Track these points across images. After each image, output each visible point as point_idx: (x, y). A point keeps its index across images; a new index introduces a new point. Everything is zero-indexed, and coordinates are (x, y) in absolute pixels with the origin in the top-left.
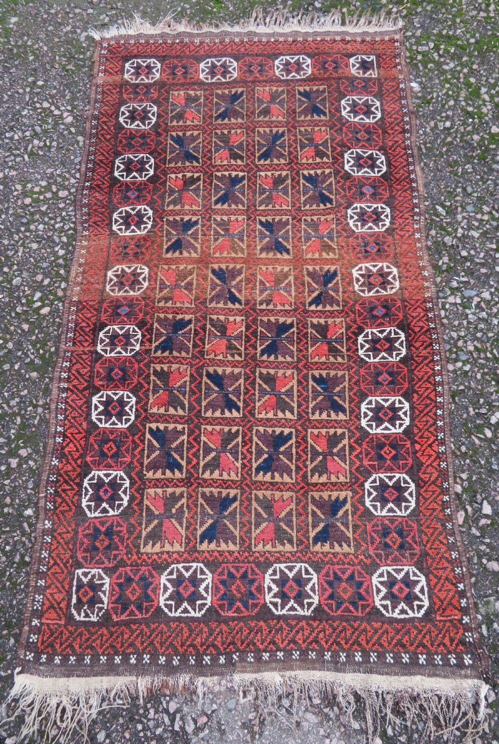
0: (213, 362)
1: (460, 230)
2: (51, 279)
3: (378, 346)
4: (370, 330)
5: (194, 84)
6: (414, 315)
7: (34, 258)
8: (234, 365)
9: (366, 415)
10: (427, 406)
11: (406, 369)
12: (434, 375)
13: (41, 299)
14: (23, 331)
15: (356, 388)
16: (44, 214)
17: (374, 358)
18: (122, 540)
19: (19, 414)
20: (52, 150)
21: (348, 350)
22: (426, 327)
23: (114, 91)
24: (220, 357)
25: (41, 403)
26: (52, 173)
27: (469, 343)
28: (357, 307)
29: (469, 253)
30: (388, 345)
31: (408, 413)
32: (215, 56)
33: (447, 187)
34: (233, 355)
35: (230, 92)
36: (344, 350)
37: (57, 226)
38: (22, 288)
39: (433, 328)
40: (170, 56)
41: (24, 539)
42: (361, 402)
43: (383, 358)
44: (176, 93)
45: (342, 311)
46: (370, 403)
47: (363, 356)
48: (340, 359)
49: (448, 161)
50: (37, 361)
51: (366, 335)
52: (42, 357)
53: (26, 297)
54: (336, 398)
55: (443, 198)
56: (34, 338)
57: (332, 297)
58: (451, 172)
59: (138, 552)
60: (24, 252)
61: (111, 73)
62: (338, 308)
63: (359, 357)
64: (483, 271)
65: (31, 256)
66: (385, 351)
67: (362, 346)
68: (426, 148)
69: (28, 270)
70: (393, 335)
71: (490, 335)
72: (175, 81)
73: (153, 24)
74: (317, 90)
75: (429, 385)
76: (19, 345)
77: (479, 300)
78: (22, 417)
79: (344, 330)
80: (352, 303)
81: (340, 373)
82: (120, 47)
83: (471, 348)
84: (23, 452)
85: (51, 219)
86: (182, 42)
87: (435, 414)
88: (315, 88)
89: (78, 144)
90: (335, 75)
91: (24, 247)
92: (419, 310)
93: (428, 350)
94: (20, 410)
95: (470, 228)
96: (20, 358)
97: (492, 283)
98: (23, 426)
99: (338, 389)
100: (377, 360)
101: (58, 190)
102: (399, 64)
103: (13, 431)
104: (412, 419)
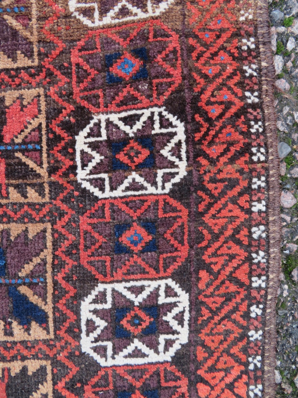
3: (122, 157)
4: (103, 117)
6: (211, 71)
9: (91, 326)
10: (228, 298)
11: (185, 213)
12: (249, 225)
15: (70, 263)
17: (112, 189)
21: (52, 171)
22: (238, 104)
28: (75, 58)
30: (145, 153)
31: (187, 316)
36: (43, 172)
39: (254, 106)
42: (79, 297)
43: (134, 186)
45: (40, 68)
46: (101, 298)
47: (86, 185)
48: (33, 195)
51: (95, 132)
54: (23, 290)
57: (15, 33)
62: (29, 63)
63: (78, 186)
66: (138, 168)
67: (86, 159)
70: (157, 129)
75: (236, 249)
79: (42, 119)
80: (61, 45)
81: (33, 230)
87: (247, 315)
92: (223, 57)
93: (240, 164)
99: (28, 268)
100: (119, 193)
104: (194, 330)
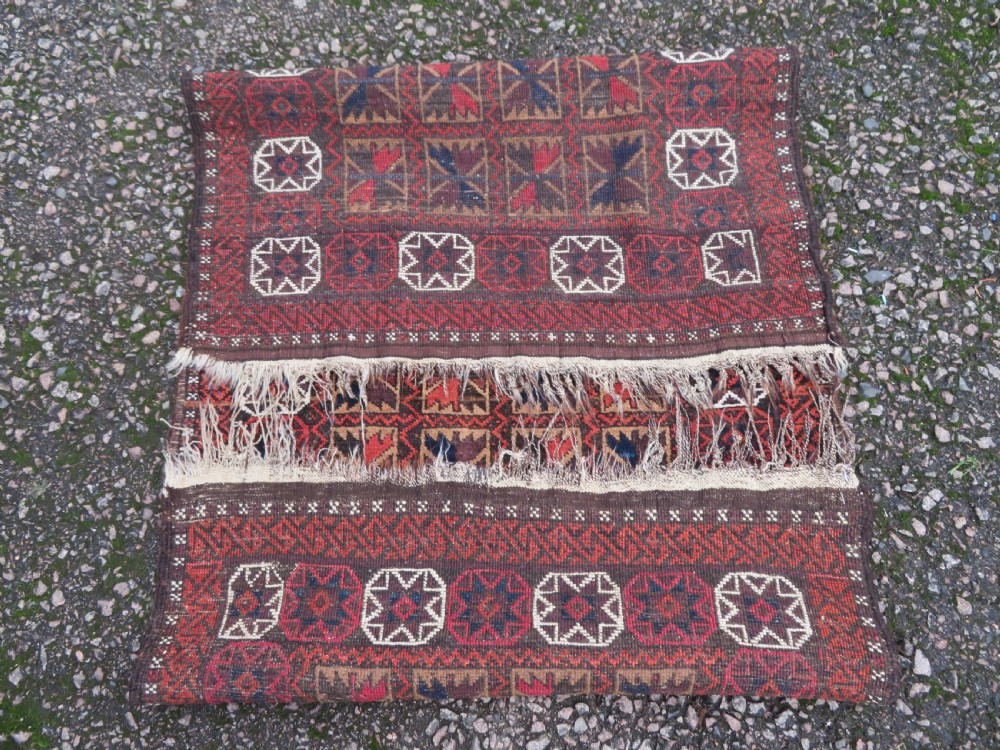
0: (437, 420)
1: (855, 164)
2: (160, 282)
7: (130, 247)
8: (475, 423)
13: (143, 318)
14: (115, 374)
16: (144, 169)
17: (714, 403)
19: (113, 521)
20: (155, 56)
24: (449, 410)
25: (148, 501)
26: (156, 97)
27: (879, 366)
29: (872, 204)
33: (828, 87)
34: (470, 406)
37: (167, 188)
38: (112, 299)
41: (128, 741)
43: (731, 401)
48: (654, 406)
49: (829, 40)
50: (140, 427)
52: (149, 420)
53: (119, 314)
55: (823, 107)
56: (134, 386)
58: (834, 60)
60: (112, 237)
64: (900, 234)
65: (124, 244)
66: (733, 388)
69: (120, 268)
71: (916, 350)
76: (109, 400)
77: (894, 287)
78: (119, 526)
83: (884, 375)
84: (122, 589)
85: (156, 176)
89: (197, 45)
91: (114, 228)
94: (114, 513)
95: (872, 158)
96: (111, 422)
97: (915, 256)
98: (121, 542)
100: (719, 405)
101: (167, 126)
103: (103, 552)
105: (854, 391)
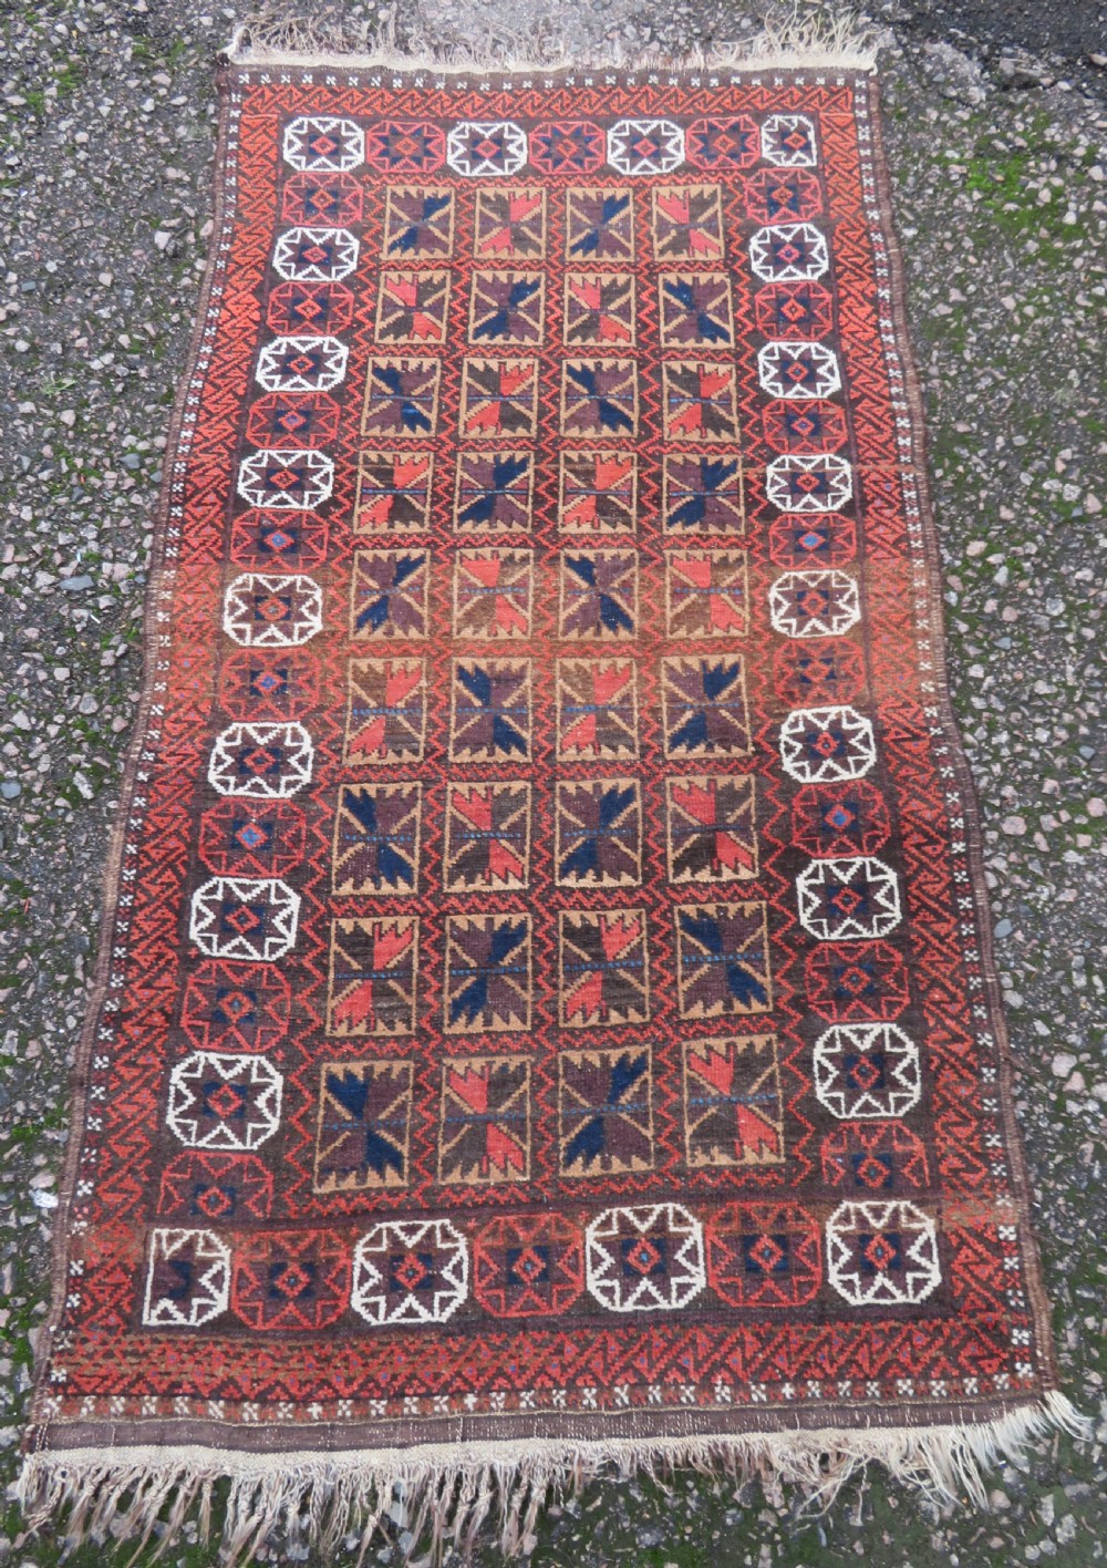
0: (619, 444)
1: (53, 730)
2: (981, 611)
3: (294, 478)
4: (305, 507)
5: (720, 1197)
6: (209, 530)
7: (1033, 658)
8: (578, 443)
9: (338, 363)
10: (223, 375)
11: (249, 434)
12: (197, 423)
13: (993, 568)
14: (1009, 506)
15: (349, 407)
16: (1047, 770)
17: (305, 458)
18: (752, 198)
19: (970, 365)
20: (1078, 960)
21: (354, 473)
22: (188, 506)
23: (957, 1163)
24: (605, 454)
25: (936, 382)
26: (1060, 888)
27: (111, 484)
28: (323, 554)
29: (51, 674)
30: (274, 479)
31: (260, 365)
32: (659, 1318)
33: (50, 851)
34: (582, 460)
35: (606, 1164)
36: (362, 472)
37: (1004, 737)
38: (1040, 593)
39: (176, 504)
40: (805, 1319)
42: (344, 383)
43: (287, 456)
44: (769, 1158)
45: (355, 547)
46: (327, 381)
47: (327, 460)
48: (373, 456)
49: (23, 928)
50: (965, 453)
51: (313, 498)
52: (957, 459)
53: (1024, 576)
54: (389, 391)
55: (69, 819)
56: (983, 494)
57: (372, 576)
58: (28, 893)
59: (724, 184)
60: (1063, 673)
61: (980, 1237)
62: (365, 553)
63: (335, 460)
64: (32, 633)
65: (1043, 662)
66: (281, 469)
67: (325, 479)
68: (71, 971)
69: (1040, 633)
70: (261, 493)
71: (63, 500)
72: (777, 1207)
73: (877, 1469)
74: (343, 1174)
75: (211, 408)
76: (1010, 481)
77: (63, 570)
78: (962, 361)
79: (358, 510)
80: (333, 564)
81: (376, 431)
82: (974, 1359)
83: (110, 475)
84: (943, 309)
85: (1024, 756)
86: (774, 1385)
87: (211, 362)
88: (350, 1183)
89: (1015, 979)
90: (281, 1237)
91: (1064, 684)
92: (196, 542)
93: (196, 462)
94: (970, 372)
95: (27, 736)
96: (1000, 458)
97: (23, 607)
98: (955, 349)
99: (383, 405)
100: (300, 453)
101: (1029, 835)
102: (74, 1284)
103: (973, 339)
104: (255, 357)
105: (148, 461)
